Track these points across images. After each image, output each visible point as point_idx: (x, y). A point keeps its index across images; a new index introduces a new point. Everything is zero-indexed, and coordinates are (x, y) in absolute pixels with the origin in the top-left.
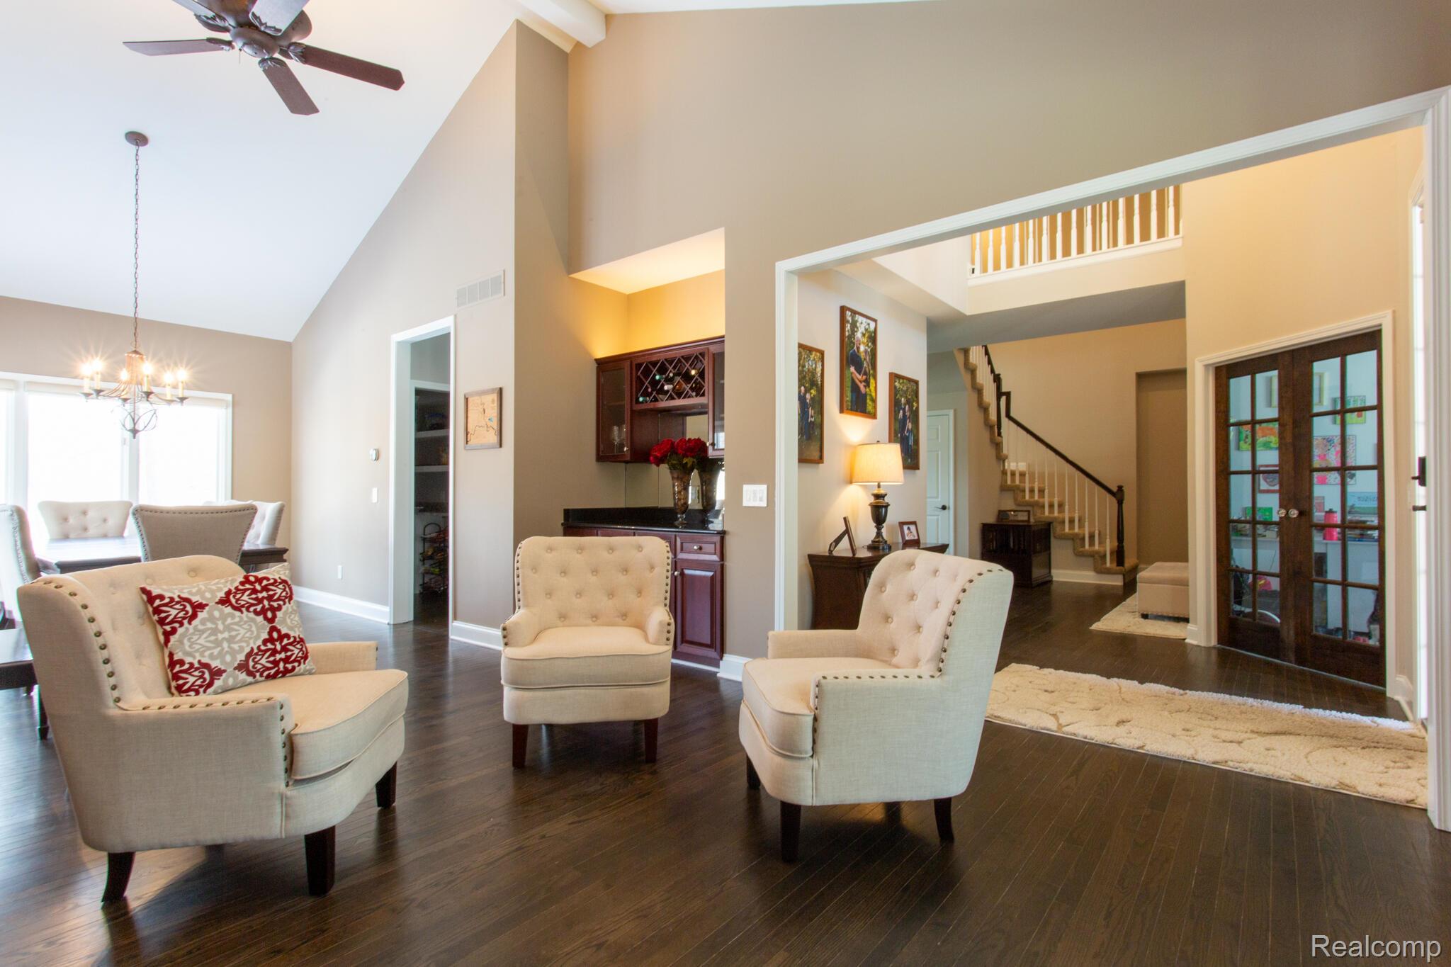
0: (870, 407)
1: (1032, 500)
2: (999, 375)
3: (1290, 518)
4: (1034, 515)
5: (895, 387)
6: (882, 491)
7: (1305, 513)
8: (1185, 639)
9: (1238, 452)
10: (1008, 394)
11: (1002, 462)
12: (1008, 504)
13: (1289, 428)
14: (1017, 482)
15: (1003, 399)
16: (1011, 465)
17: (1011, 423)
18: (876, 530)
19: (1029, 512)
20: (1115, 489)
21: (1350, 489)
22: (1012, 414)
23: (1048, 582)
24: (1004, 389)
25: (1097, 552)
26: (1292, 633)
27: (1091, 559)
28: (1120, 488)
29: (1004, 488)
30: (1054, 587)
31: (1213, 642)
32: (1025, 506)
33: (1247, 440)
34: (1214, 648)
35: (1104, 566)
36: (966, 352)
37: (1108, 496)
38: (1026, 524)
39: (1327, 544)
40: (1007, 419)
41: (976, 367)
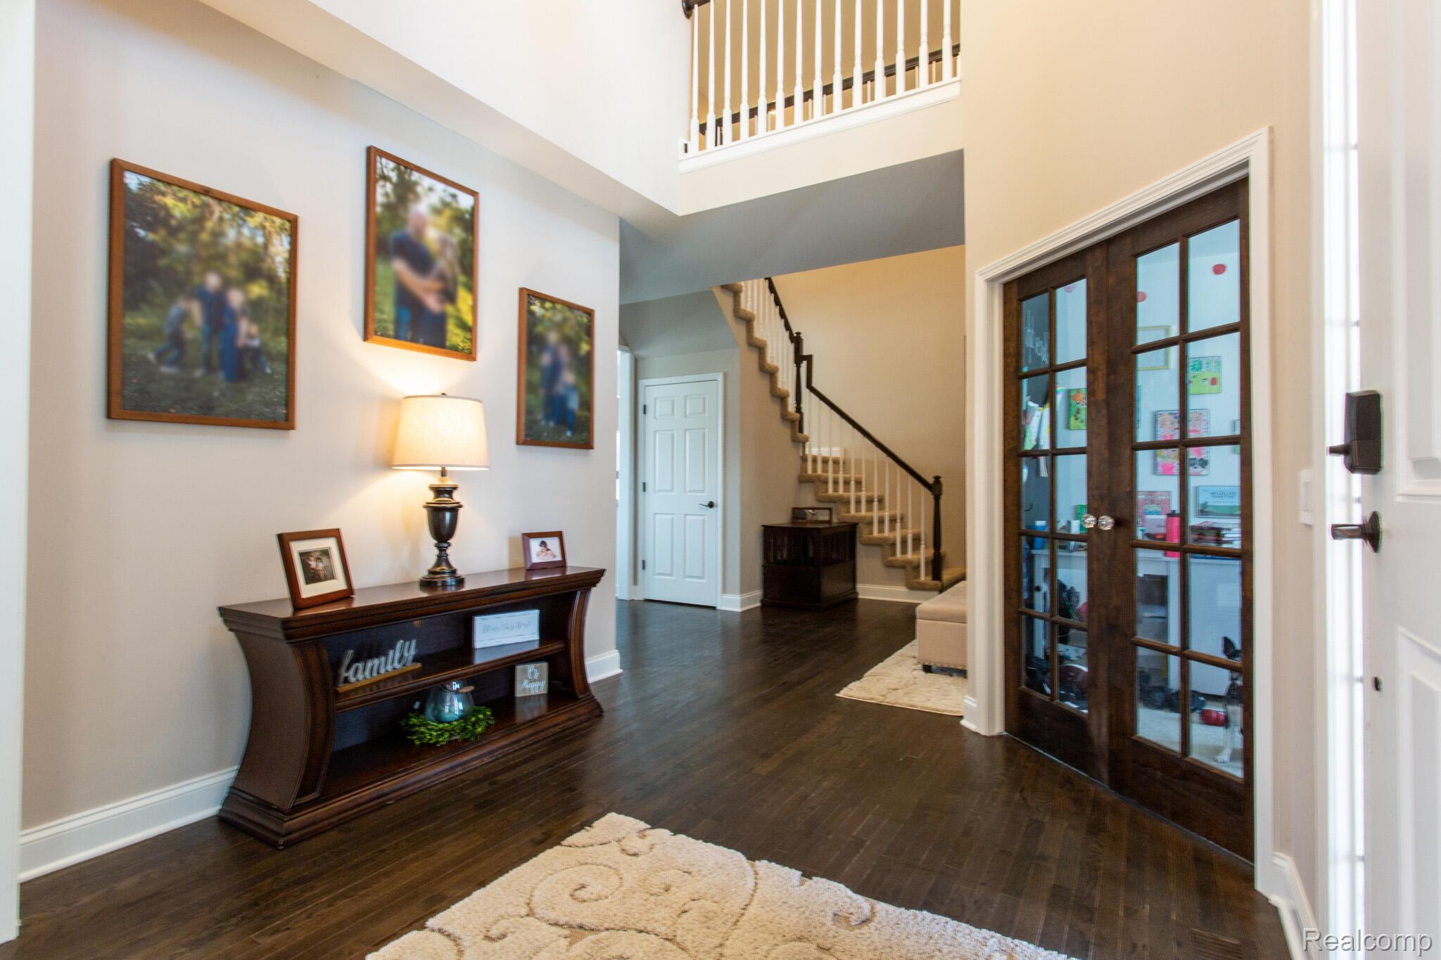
0: (455, 335)
1: (836, 494)
2: (798, 334)
3: (1101, 531)
4: (838, 514)
5: (531, 313)
6: (449, 482)
7: (1124, 523)
8: (961, 717)
9: (1067, 431)
10: (809, 359)
11: (801, 445)
12: (808, 499)
13: (1101, 375)
14: (819, 471)
15: (804, 365)
16: (813, 450)
17: (813, 396)
18: (436, 551)
19: (830, 509)
20: (931, 481)
21: (1193, 482)
22: (815, 384)
23: (850, 601)
24: (805, 352)
25: (909, 562)
26: (1104, 730)
27: (902, 571)
28: (937, 479)
29: (804, 480)
30: (860, 609)
31: (998, 728)
32: (827, 502)
33: (1079, 416)
34: (1000, 737)
35: (917, 580)
36: (735, 292)
37: (923, 490)
38: (827, 525)
39: (1167, 562)
40: (808, 391)
41: (754, 318)
